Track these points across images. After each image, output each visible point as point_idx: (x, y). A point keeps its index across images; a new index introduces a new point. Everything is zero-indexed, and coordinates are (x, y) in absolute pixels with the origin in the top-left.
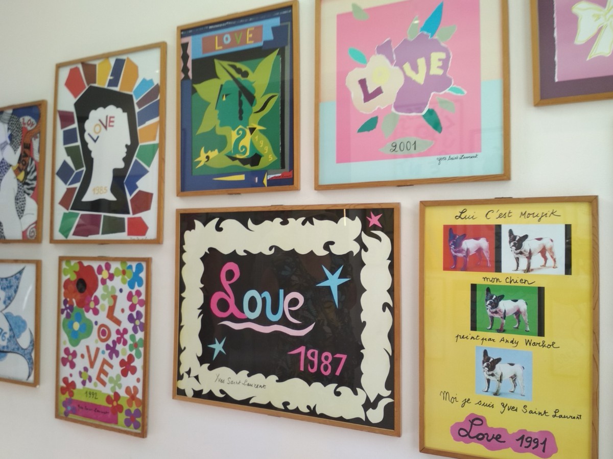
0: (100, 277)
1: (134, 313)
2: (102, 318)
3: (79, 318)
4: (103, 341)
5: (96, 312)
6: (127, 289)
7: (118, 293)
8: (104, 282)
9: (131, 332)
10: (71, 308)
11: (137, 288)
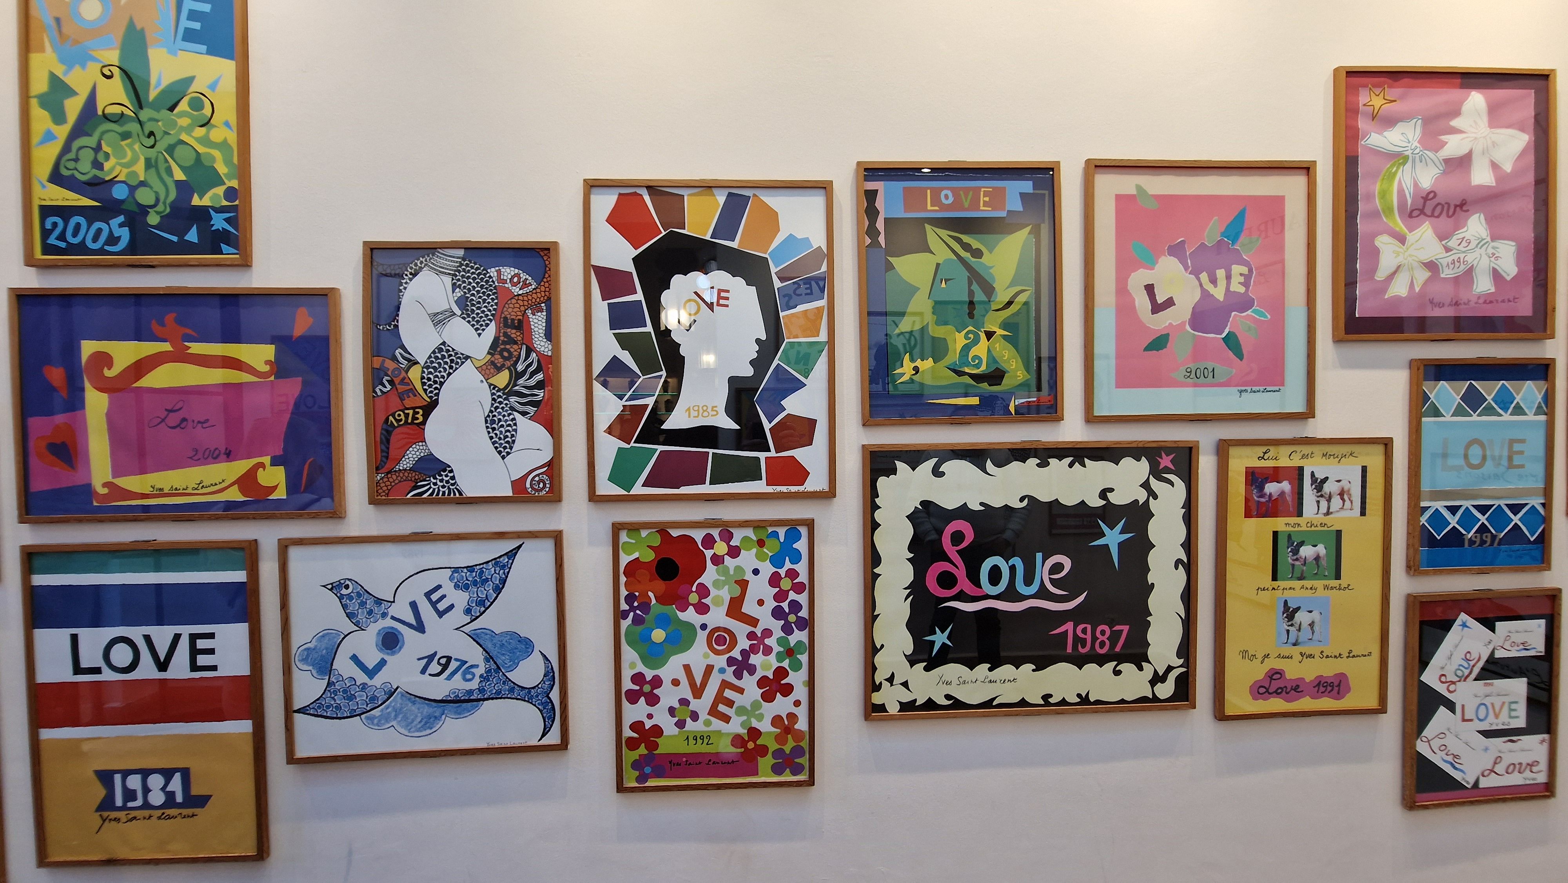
0: (708, 553)
1: (785, 605)
2: (717, 617)
3: (664, 621)
4: (717, 653)
5: (703, 609)
6: (768, 570)
7: (749, 576)
8: (717, 560)
9: (778, 633)
10: (645, 606)
11: (788, 565)
